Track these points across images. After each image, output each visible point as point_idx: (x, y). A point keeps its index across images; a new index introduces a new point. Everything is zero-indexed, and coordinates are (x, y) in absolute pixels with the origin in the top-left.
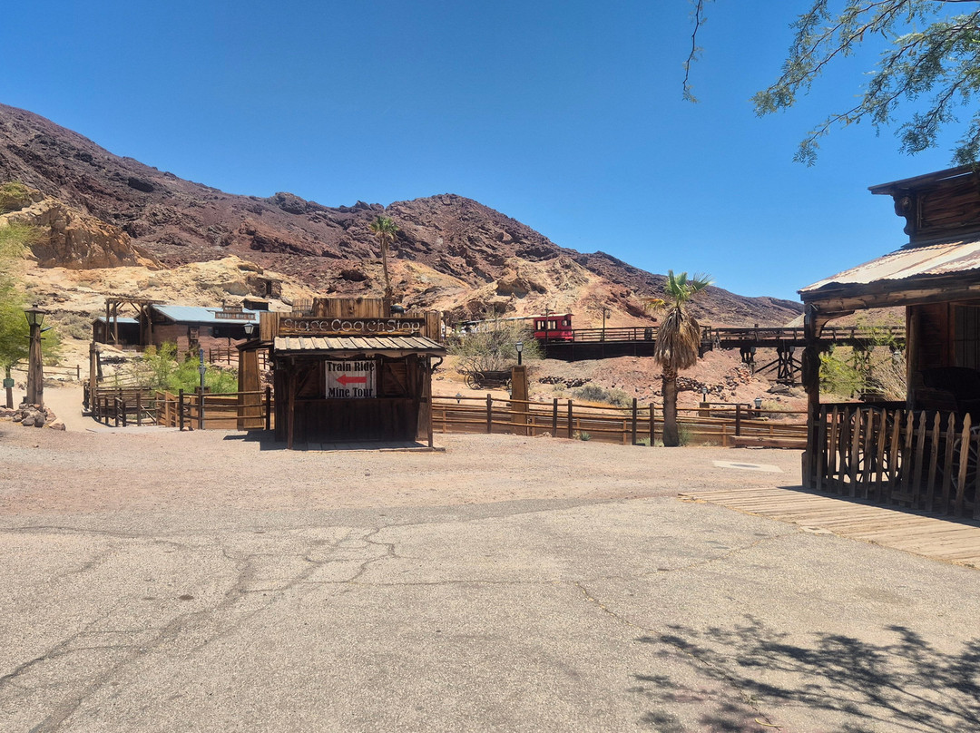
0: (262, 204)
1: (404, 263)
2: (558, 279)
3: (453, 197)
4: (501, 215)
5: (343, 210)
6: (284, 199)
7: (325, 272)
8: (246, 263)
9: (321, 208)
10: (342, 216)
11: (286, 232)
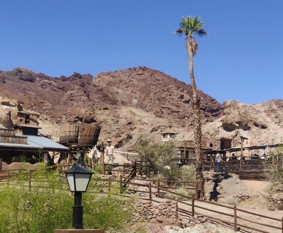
0: (6, 75)
1: (126, 110)
2: (277, 117)
3: (144, 69)
4: (180, 82)
5: (64, 79)
6: (21, 72)
7: (61, 118)
8: (6, 100)
9: (47, 78)
10: (62, 84)
11: (22, 95)
